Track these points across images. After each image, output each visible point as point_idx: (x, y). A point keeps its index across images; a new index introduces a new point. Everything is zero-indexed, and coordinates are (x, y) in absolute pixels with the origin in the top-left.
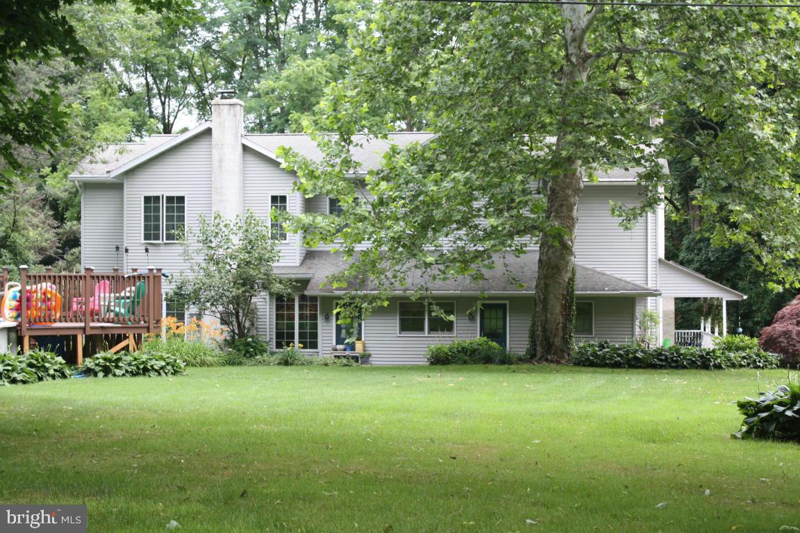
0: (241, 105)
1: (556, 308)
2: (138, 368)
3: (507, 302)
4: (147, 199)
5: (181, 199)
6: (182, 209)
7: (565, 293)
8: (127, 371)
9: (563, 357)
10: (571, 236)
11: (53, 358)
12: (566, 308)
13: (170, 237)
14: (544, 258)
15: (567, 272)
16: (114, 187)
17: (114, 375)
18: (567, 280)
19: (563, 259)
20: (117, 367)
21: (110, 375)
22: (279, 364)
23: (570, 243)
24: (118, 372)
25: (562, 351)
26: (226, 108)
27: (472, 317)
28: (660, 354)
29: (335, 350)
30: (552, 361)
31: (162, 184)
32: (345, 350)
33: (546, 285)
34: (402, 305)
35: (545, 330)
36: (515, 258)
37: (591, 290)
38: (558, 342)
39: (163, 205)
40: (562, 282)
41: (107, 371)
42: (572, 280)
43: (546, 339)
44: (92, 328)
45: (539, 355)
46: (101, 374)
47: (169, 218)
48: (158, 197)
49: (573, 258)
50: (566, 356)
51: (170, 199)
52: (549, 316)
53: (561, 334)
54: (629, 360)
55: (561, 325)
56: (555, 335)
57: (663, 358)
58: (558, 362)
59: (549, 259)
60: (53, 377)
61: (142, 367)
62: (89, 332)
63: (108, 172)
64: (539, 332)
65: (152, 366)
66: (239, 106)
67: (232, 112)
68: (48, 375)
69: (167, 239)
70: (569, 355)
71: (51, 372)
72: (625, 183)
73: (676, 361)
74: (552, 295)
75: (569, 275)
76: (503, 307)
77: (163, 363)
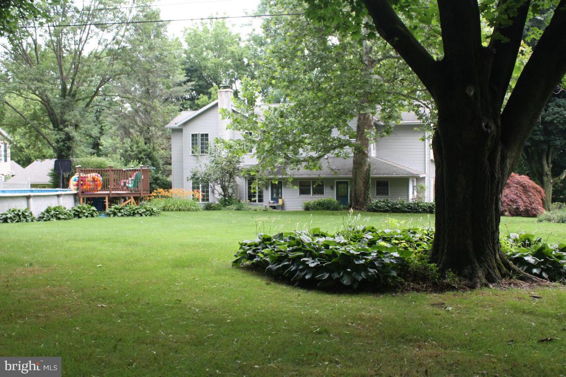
0: (231, 92)
1: (361, 184)
2: (130, 213)
3: (349, 180)
4: (193, 135)
5: (207, 135)
6: (207, 140)
7: (365, 176)
8: (124, 214)
9: (363, 207)
10: (367, 148)
11: (89, 208)
12: (366, 183)
13: (202, 152)
14: (355, 159)
15: (365, 166)
16: (178, 131)
17: (118, 216)
18: (366, 170)
19: (363, 159)
20: (120, 212)
21: (116, 216)
22: (236, 210)
23: (366, 152)
24: (120, 214)
25: (363, 204)
26: (224, 93)
27: (332, 188)
28: (409, 206)
29: (270, 203)
30: (357, 209)
31: (198, 128)
32: (274, 203)
33: (356, 173)
34: (300, 182)
35: (355, 194)
36: (343, 159)
37: (387, 174)
38: (361, 200)
39: (199, 138)
40: (362, 170)
41: (115, 214)
42: (369, 170)
43: (356, 198)
44: (113, 194)
45: (353, 206)
46: (112, 215)
47: (202, 144)
48: (196, 135)
49: (368, 159)
50: (365, 206)
51: (202, 135)
52: (357, 187)
53: (363, 196)
54: (393, 209)
55: (363, 192)
56: (360, 197)
57: (410, 207)
58: (360, 210)
59: (357, 160)
60: (87, 216)
61: (132, 212)
62: (111, 196)
63: (176, 124)
64: (353, 195)
65: (138, 212)
66: (230, 93)
67: (227, 95)
68: (84, 216)
69: (201, 153)
70: (366, 206)
71: (86, 214)
72: (414, 124)
73: (416, 209)
74: (358, 177)
75: (367, 167)
76: (347, 183)
77: (145, 210)
